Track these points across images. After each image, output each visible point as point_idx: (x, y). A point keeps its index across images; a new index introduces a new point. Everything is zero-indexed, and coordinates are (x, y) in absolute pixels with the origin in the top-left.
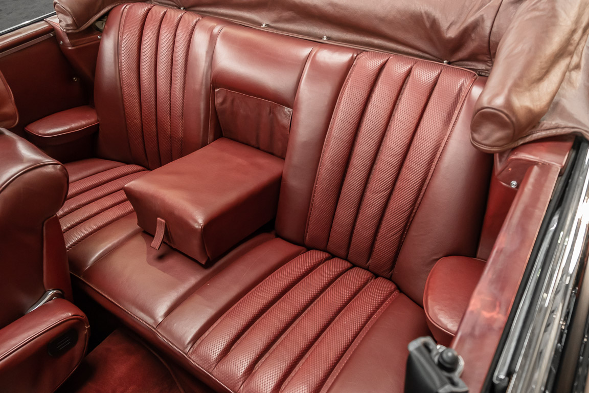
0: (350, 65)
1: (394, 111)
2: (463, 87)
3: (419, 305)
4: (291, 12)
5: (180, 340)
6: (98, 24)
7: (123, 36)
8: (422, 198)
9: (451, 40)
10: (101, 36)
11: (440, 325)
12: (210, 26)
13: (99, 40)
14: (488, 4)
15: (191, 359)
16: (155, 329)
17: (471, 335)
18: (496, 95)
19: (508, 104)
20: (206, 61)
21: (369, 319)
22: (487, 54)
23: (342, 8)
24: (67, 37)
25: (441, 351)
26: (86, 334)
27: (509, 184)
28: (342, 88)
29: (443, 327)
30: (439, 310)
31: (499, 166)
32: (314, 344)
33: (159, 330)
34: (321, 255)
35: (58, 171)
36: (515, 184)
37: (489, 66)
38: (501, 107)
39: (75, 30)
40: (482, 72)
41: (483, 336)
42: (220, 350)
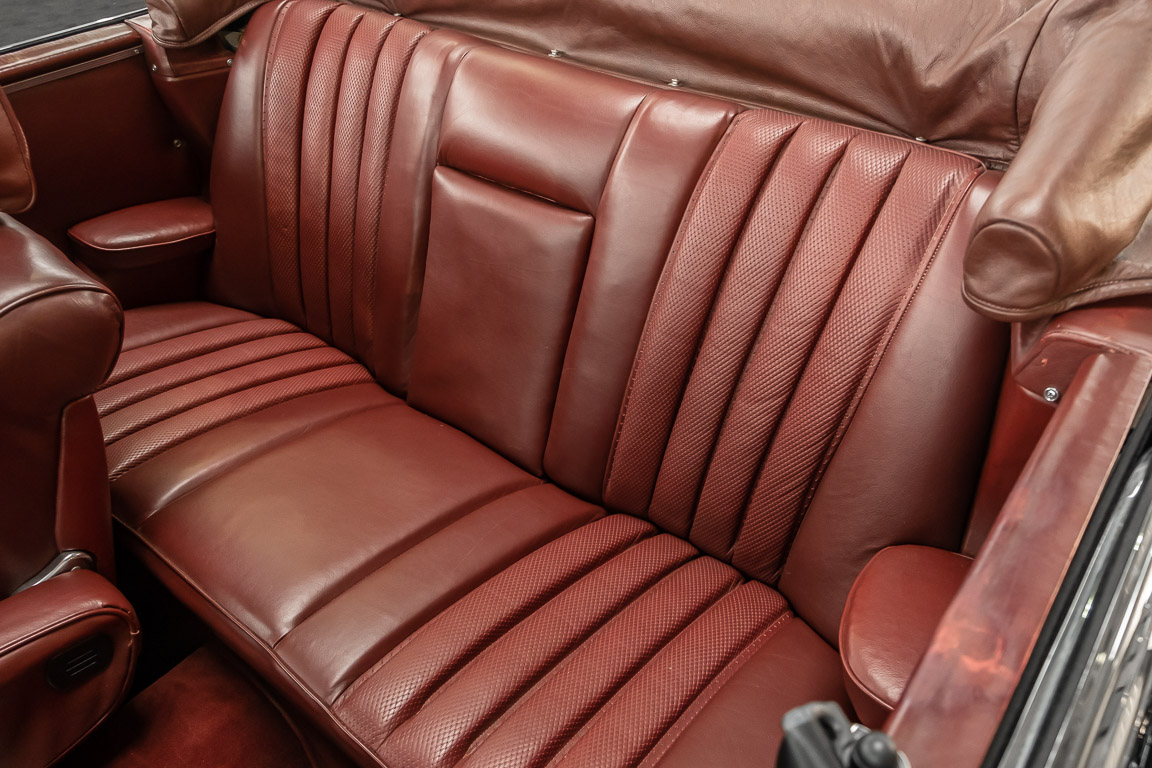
0: (718, 135)
1: (805, 232)
2: (952, 188)
3: (831, 644)
4: (608, 28)
5: (321, 677)
6: (231, 38)
7: (274, 61)
8: (852, 418)
9: (933, 93)
10: (233, 59)
11: (872, 689)
12: (443, 47)
13: (229, 67)
14: (1018, 20)
15: (337, 718)
16: (271, 649)
17: (934, 707)
18: (1024, 196)
19: (1049, 216)
20: (430, 116)
21: (723, 667)
22: (1010, 125)
23: (710, 19)
24: (165, 58)
25: (858, 737)
26: (131, 647)
27: (1041, 393)
28: (700, 180)
29: (878, 693)
30: (871, 655)
31: (1020, 354)
32: (599, 709)
33: (278, 653)
34: (634, 526)
35: (101, 306)
36: (1054, 394)
37: (1013, 151)
38: (1031, 220)
39: (181, 42)
40: (996, 164)
41: (961, 712)
42: (399, 704)
